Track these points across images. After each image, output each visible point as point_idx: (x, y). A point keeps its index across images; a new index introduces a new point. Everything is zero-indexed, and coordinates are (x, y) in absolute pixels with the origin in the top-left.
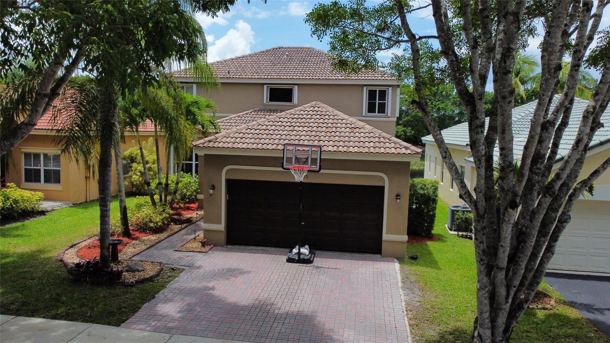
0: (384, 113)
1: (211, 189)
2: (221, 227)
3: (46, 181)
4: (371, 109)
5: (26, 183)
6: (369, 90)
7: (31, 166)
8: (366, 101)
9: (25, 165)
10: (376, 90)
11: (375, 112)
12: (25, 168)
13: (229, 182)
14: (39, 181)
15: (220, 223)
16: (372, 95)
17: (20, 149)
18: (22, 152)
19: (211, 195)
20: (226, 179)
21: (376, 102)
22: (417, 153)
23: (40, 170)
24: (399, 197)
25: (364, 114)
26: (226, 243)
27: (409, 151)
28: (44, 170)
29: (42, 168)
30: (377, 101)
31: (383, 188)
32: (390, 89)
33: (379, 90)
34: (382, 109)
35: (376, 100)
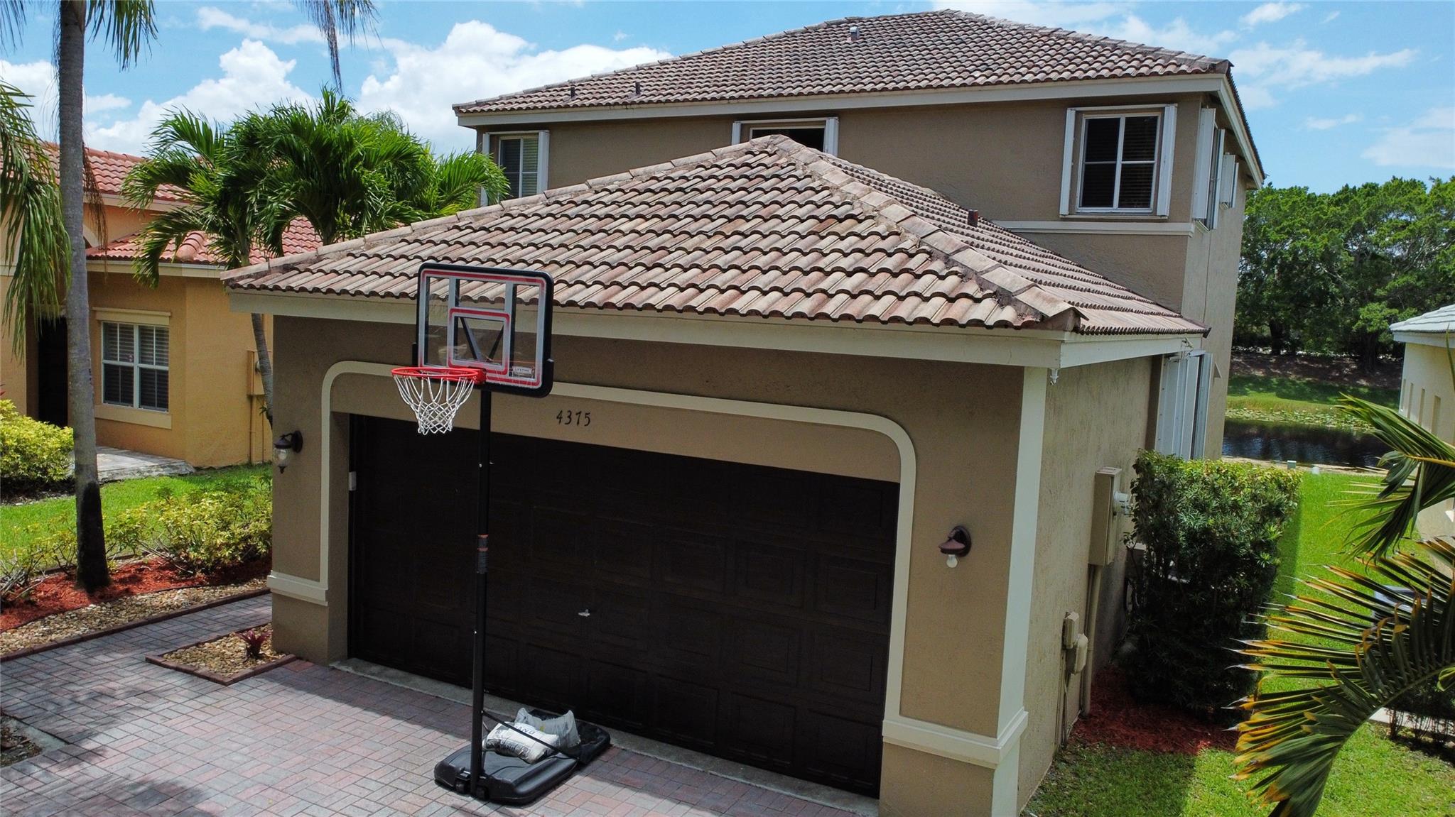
0: (1145, 203)
1: (279, 446)
2: (320, 589)
3: (145, 402)
4: (1095, 191)
5: (107, 404)
6: (1090, 123)
7: (116, 359)
8: (1075, 159)
9: (106, 358)
10: (1118, 120)
11: (1110, 204)
12: (106, 365)
13: (342, 424)
14: (129, 401)
15: (315, 577)
16: (1099, 137)
18: (99, 322)
19: (282, 468)
21: (1114, 166)
23: (132, 368)
25: (1064, 210)
28: (142, 370)
29: (136, 365)
30: (1120, 162)
32: (1171, 112)
33: (1128, 120)
34: (1138, 189)
35: (1115, 158)
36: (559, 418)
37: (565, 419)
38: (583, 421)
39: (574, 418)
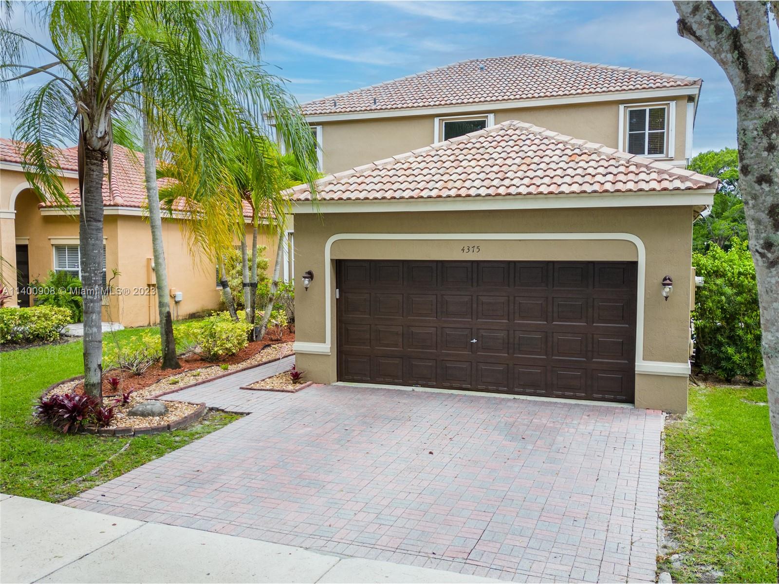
0: (661, 152)
1: (304, 277)
2: (327, 346)
4: (635, 146)
6: (631, 112)
7: (66, 267)
8: (625, 132)
10: (645, 110)
11: (643, 152)
12: (57, 271)
13: (339, 266)
15: (324, 341)
16: (636, 118)
17: (50, 239)
18: (52, 244)
19: (307, 288)
20: (332, 260)
21: (644, 133)
22: (708, 186)
24: (668, 282)
26: (336, 379)
27: (689, 184)
30: (647, 132)
31: (635, 264)
32: (673, 104)
33: (650, 109)
34: (657, 145)
35: (644, 130)
36: (463, 250)
37: (466, 250)
38: (476, 250)
39: (471, 249)
